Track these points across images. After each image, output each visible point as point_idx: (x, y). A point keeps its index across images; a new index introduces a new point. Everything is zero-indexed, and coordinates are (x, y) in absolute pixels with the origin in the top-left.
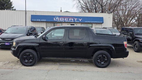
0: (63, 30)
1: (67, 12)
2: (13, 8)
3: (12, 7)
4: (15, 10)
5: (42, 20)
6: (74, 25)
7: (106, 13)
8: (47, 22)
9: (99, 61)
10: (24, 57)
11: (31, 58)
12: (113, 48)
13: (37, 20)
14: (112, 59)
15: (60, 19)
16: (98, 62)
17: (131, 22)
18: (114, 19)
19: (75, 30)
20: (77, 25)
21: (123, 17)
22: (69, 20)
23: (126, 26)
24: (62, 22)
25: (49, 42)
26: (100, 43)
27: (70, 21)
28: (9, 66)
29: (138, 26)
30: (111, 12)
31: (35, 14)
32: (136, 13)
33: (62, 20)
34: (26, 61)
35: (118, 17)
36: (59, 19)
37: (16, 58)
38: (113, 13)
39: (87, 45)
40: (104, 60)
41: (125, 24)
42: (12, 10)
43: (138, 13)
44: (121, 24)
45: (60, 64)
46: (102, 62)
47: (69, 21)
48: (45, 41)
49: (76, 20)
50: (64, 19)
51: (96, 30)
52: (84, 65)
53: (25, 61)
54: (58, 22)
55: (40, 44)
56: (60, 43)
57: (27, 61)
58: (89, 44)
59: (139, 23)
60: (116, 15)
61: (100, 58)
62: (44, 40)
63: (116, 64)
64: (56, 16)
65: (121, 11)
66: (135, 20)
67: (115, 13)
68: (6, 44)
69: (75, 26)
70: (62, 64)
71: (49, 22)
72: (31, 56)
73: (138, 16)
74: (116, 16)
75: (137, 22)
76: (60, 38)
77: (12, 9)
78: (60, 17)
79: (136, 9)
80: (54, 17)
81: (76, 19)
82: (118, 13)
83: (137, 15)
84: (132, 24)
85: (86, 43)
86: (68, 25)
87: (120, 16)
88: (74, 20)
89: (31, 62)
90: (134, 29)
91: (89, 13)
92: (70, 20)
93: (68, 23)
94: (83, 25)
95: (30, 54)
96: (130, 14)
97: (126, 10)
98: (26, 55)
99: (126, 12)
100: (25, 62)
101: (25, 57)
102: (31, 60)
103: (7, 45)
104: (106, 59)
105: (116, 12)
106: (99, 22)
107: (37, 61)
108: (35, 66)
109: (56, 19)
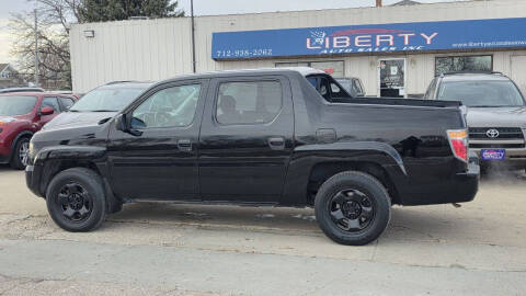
4: (182, 15)
5: (256, 53)
8: (277, 59)
9: (338, 214)
10: (61, 195)
13: (237, 53)
15: (331, 42)
16: (333, 219)
20: (413, 62)
22: (373, 41)
24: (343, 55)
27: (381, 47)
33: (340, 44)
34: (70, 211)
36: (327, 40)
39: (281, 147)
40: (361, 210)
42: (173, 16)
46: (350, 221)
47: (374, 46)
49: (406, 43)
50: (352, 41)
53: (65, 210)
56: (181, 142)
57: (73, 211)
64: (314, 30)
70: (205, 228)
71: (287, 58)
76: (181, 123)
77: (172, 13)
78: (331, 32)
81: (406, 36)
85: (281, 140)
88: (399, 41)
89: (86, 215)
92: (378, 40)
93: (374, 58)
98: (67, 188)
101: (63, 198)
102: (84, 210)
104: (369, 209)
109: (318, 44)
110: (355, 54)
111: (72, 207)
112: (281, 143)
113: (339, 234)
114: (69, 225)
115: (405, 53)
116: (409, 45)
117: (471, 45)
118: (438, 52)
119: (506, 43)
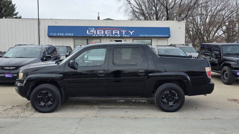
0: (104, 51)
1: (108, 19)
2: (16, 14)
3: (15, 12)
4: (20, 18)
5: (67, 35)
6: (121, 41)
7: (174, 20)
8: (75, 37)
9: (165, 100)
10: (39, 96)
11: (49, 99)
12: (189, 78)
13: (59, 34)
14: (186, 97)
15: (96, 32)
16: (163, 102)
17: (216, 34)
18: (187, 31)
19: (123, 49)
20: (125, 41)
21: (202, 27)
22: (112, 32)
23: (208, 41)
24: (101, 37)
25: (79, 70)
26: (166, 71)
27: (115, 35)
28: (12, 113)
29: (228, 41)
30: (183, 19)
31: (54, 24)
32: (224, 19)
33: (100, 33)
34: (42, 104)
35: (194, 26)
37: (25, 99)
38: (185, 21)
39: (144, 74)
40: (174, 98)
41: (205, 37)
42: (16, 18)
43: (227, 20)
44: (200, 38)
45: (100, 108)
46: (170, 103)
47: (112, 35)
48: (73, 70)
50: (104, 32)
51: (158, 49)
52: (141, 107)
53: (40, 103)
54: (94, 37)
55: (65, 75)
56: (99, 72)
57: (44, 104)
58: (147, 72)
59: (229, 36)
60: (192, 23)
61: (166, 95)
62: (71, 67)
63: (194, 106)
64: (90, 27)
65: (199, 17)
66: (222, 32)
67: (189, 20)
68: (7, 76)
69: (123, 42)
70: (102, 108)
71: (78, 37)
72: (50, 95)
73: (227, 24)
74: (191, 26)
75: (226, 34)
76: (98, 64)
77: (14, 16)
78: (96, 28)
79: (223, 13)
80: (87, 28)
81: (124, 31)
82: (194, 19)
83: (225, 23)
84: (217, 37)
85: (143, 71)
86: (111, 41)
87: (197, 24)
88: (121, 33)
89: (51, 105)
90: (221, 45)
91: (146, 21)
92: (114, 33)
93: (111, 39)
94: (136, 42)
95: (47, 93)
96: (214, 21)
97: (207, 15)
98: (41, 93)
99: (206, 18)
100: (40, 106)
102: (50, 103)
103: (8, 78)
104: (177, 98)
105: (191, 18)
106: (163, 36)
107: (60, 104)
108: (57, 112)
109: (91, 33)
110: (105, 37)
111: (44, 102)
112: (143, 73)
113: (165, 108)
114: (41, 110)
115: (123, 38)
116: (125, 34)
117: (146, 35)
118: (133, 37)
119: (157, 36)
